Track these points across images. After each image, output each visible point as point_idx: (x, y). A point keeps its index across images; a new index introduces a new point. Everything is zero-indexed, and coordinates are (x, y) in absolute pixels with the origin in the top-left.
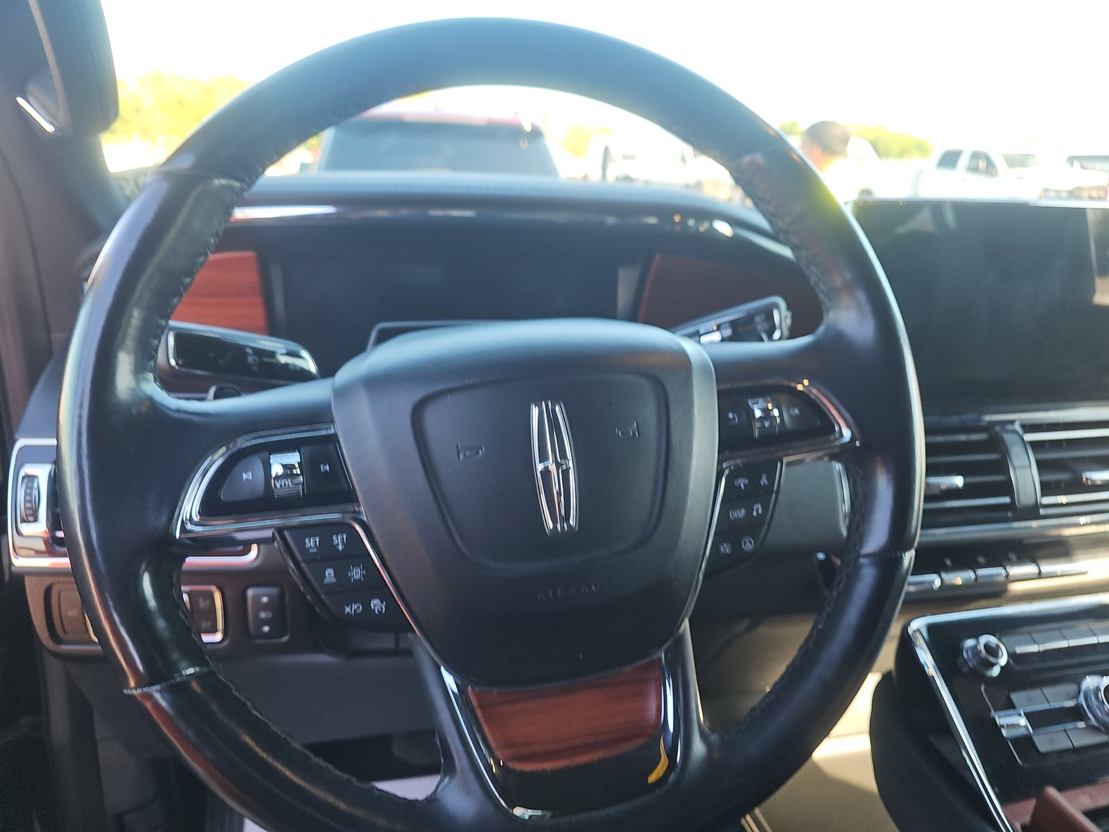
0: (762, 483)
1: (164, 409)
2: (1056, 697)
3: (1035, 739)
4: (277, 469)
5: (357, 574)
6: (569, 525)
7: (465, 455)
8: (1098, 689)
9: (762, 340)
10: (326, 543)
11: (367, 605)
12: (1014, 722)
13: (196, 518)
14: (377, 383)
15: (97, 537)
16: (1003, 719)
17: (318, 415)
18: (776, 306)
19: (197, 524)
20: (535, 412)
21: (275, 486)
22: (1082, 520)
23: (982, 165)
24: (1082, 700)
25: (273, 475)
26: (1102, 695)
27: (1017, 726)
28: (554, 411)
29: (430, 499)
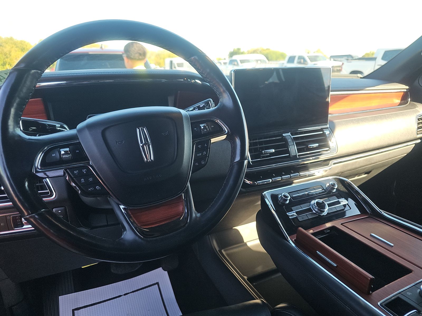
0: (205, 146)
1: (25, 139)
2: (304, 207)
3: (298, 218)
4: (62, 152)
5: (91, 179)
6: (151, 160)
7: (119, 143)
8: (314, 203)
9: (205, 109)
10: (80, 171)
11: (95, 188)
12: (292, 214)
13: (39, 167)
14: (90, 127)
15: (10, 175)
16: (289, 214)
17: (74, 137)
18: (210, 101)
19: (40, 169)
20: (138, 130)
21: (63, 157)
22: (311, 158)
23: (302, 61)
24: (311, 206)
25: (62, 154)
26: (316, 205)
27: (293, 215)
28: (143, 129)
29: (110, 156)
